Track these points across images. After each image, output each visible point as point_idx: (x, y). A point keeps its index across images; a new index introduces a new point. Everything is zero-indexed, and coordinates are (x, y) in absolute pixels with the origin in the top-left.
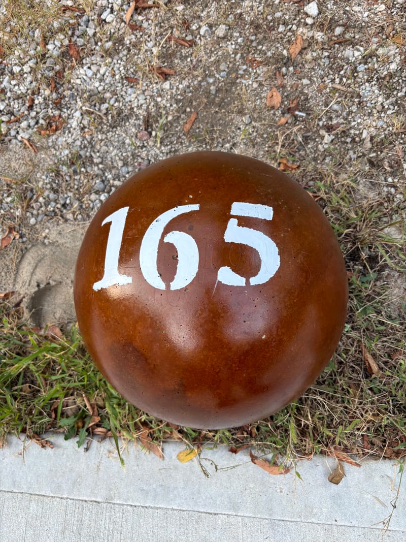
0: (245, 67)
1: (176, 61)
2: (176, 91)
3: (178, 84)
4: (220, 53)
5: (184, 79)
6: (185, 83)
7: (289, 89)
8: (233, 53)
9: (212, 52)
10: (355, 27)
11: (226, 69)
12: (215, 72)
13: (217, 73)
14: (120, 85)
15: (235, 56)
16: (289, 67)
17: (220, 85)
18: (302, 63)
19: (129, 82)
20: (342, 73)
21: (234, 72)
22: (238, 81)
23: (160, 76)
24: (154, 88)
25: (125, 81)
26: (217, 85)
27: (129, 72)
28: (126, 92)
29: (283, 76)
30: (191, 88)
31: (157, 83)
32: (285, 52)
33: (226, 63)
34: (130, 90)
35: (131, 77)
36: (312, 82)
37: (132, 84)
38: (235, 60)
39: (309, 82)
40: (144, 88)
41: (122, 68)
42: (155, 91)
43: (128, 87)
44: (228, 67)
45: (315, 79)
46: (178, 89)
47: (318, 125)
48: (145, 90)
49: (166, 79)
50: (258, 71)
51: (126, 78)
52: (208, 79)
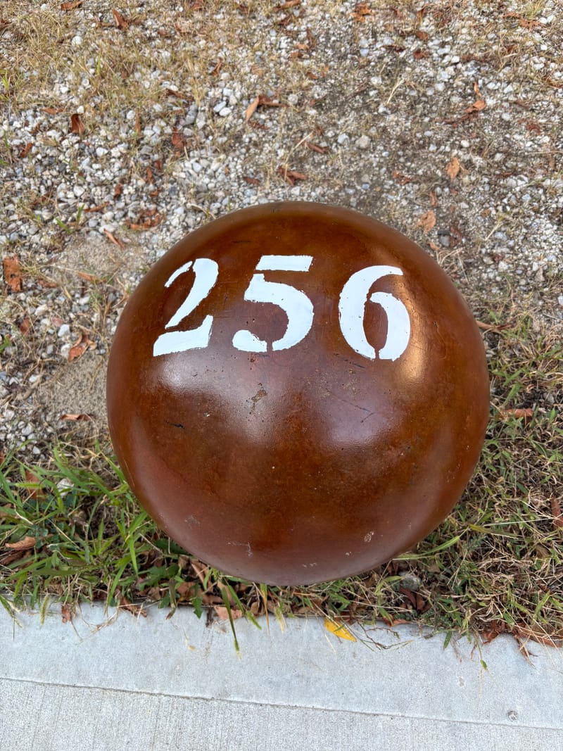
2: (307, 199)
3: (310, 191)
5: (318, 187)
14: (236, 184)
19: (247, 182)
24: (280, 193)
25: (242, 181)
27: (248, 172)
28: (243, 193)
31: (283, 187)
35: (250, 178)
37: (252, 185)
40: (266, 191)
41: (239, 167)
42: (282, 195)
46: (309, 196)
48: (268, 194)
49: (295, 184)
51: (245, 178)
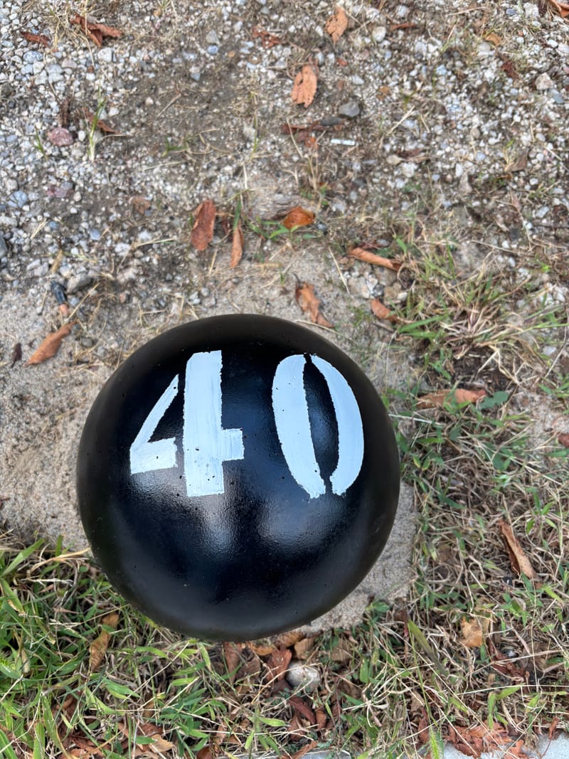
0: (251, 44)
1: (123, 18)
4: (205, 16)
6: (142, 55)
7: (330, 87)
8: (228, 20)
9: (190, 12)
10: (424, 10)
11: (218, 42)
12: (198, 45)
13: (202, 47)
15: (232, 25)
16: (327, 53)
17: (208, 66)
18: (348, 51)
20: (413, 73)
21: (233, 49)
22: (240, 64)
23: (93, 36)
26: (202, 66)
29: (320, 66)
30: (154, 65)
32: (319, 30)
33: (217, 33)
34: (30, 56)
36: (367, 82)
38: (233, 30)
39: (361, 82)
43: (26, 50)
44: (221, 40)
45: (371, 78)
47: (384, 149)
50: (274, 52)
52: (184, 54)
